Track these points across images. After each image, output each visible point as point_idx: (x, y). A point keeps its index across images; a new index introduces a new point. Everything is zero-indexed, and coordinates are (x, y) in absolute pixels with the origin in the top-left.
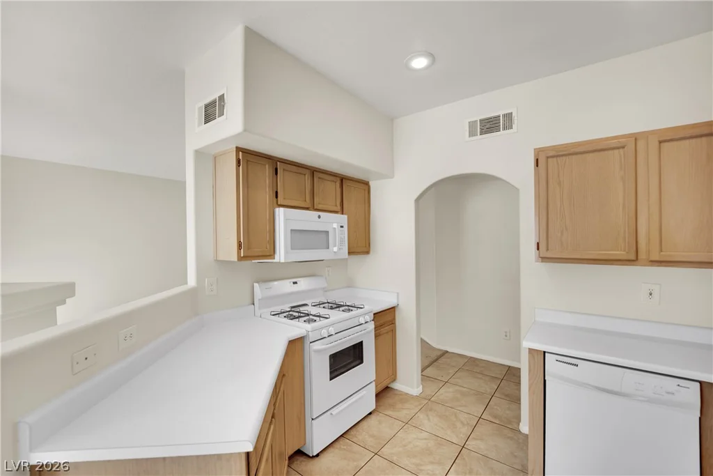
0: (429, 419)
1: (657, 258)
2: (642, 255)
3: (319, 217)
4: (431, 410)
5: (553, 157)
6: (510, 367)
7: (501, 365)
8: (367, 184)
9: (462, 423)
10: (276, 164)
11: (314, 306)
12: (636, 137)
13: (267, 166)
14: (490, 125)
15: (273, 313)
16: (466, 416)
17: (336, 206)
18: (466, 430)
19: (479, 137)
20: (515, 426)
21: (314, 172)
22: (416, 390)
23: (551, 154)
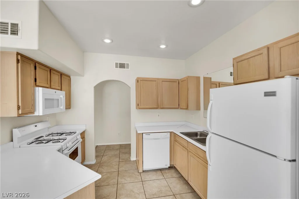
0: (103, 169)
1: (162, 107)
2: (159, 107)
3: (55, 92)
4: (102, 166)
5: (142, 80)
6: (120, 145)
7: (117, 145)
8: (69, 77)
9: (115, 165)
10: (36, 64)
11: (47, 136)
12: (158, 79)
13: (32, 65)
14: (122, 66)
15: (28, 144)
16: (115, 163)
17: (59, 87)
18: (116, 167)
19: (119, 68)
20: (129, 160)
21: (51, 70)
22: (94, 161)
23: (141, 80)
